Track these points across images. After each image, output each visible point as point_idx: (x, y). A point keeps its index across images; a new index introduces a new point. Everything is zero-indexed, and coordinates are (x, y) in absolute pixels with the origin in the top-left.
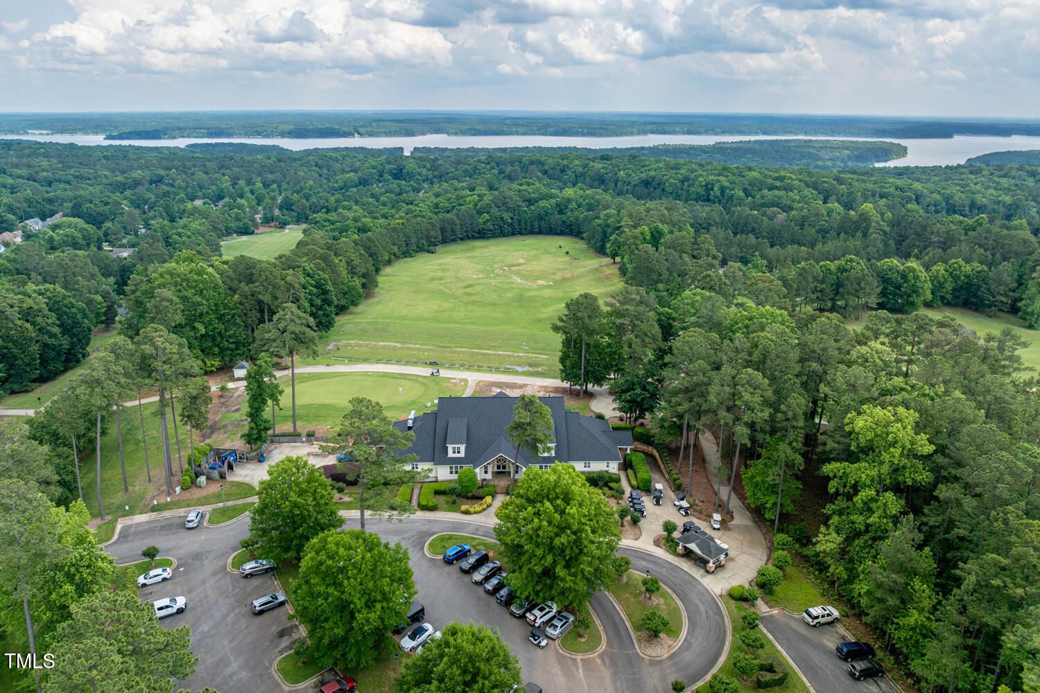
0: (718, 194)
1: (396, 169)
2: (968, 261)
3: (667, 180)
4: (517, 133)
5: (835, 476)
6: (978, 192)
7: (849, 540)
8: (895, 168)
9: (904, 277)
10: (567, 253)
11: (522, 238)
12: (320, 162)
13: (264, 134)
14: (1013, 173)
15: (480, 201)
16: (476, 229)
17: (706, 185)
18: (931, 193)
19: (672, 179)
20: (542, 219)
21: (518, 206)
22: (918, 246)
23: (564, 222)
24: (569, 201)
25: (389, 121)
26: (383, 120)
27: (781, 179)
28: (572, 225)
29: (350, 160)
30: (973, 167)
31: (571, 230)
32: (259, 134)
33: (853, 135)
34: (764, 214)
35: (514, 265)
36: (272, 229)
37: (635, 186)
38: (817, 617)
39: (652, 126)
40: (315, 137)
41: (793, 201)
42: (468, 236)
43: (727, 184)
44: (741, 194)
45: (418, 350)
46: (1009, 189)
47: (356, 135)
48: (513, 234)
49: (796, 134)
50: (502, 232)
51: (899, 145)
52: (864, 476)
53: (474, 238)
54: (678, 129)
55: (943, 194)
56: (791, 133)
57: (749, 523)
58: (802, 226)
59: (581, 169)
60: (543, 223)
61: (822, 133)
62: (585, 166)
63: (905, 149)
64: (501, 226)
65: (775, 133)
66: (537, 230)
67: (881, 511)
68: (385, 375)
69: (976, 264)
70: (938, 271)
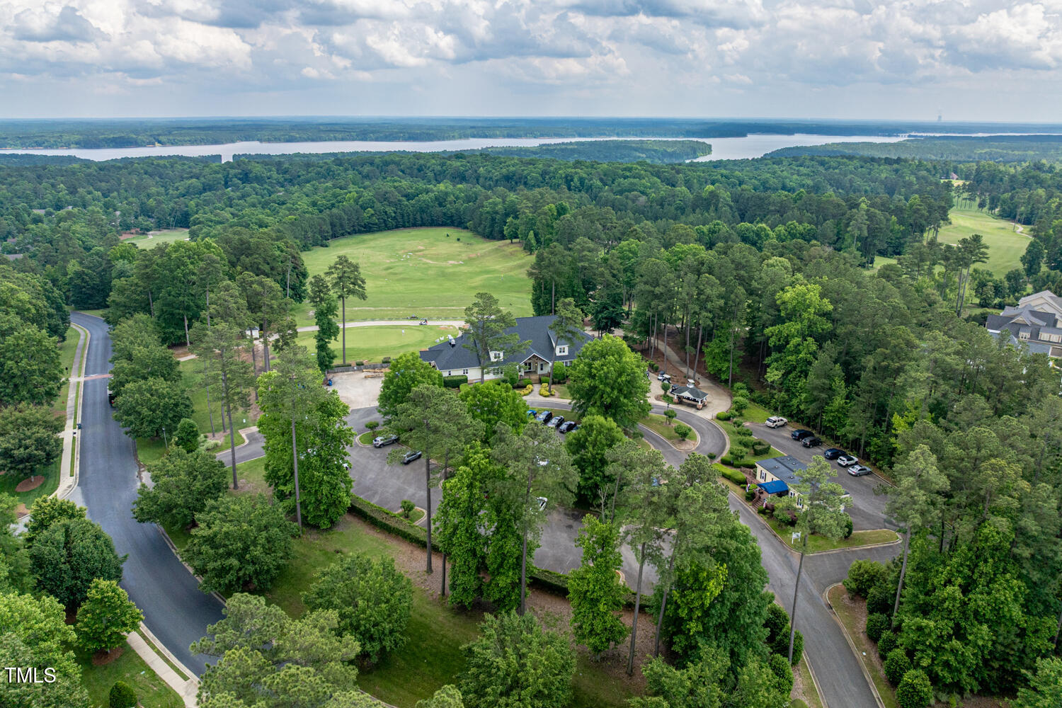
0: (578, 184)
1: (241, 174)
2: (800, 223)
3: (528, 174)
4: (336, 139)
5: (773, 335)
6: (786, 178)
7: (786, 375)
8: (710, 161)
9: (758, 235)
10: (458, 240)
11: (407, 230)
12: (150, 170)
13: (46, 144)
14: (807, 163)
15: (360, 197)
16: (363, 224)
17: (566, 177)
18: (750, 179)
19: (533, 173)
20: (423, 211)
21: (399, 200)
22: (760, 215)
23: (445, 214)
24: (446, 194)
25: (190, 128)
26: (184, 128)
27: (630, 170)
28: (452, 216)
29: (180, 167)
30: (775, 158)
31: (453, 221)
32: (39, 145)
33: (661, 135)
34: (627, 198)
35: (417, 251)
36: (133, 236)
37: (497, 181)
38: (775, 422)
39: (473, 130)
40: (109, 147)
41: (645, 187)
42: (354, 230)
43: (585, 175)
44: (599, 183)
45: (392, 310)
46: (808, 175)
47: (156, 144)
48: (397, 227)
49: (610, 136)
50: (386, 226)
51: (704, 143)
52: (793, 330)
53: (360, 232)
54: (498, 133)
55: (760, 180)
56: (604, 135)
57: (711, 385)
58: (662, 205)
59: (439, 168)
60: (425, 216)
61: (633, 135)
62: (443, 165)
63: (710, 146)
64: (385, 221)
65: (590, 135)
66: (420, 222)
67: (805, 350)
68: (381, 327)
69: (806, 224)
70: (780, 231)
